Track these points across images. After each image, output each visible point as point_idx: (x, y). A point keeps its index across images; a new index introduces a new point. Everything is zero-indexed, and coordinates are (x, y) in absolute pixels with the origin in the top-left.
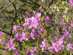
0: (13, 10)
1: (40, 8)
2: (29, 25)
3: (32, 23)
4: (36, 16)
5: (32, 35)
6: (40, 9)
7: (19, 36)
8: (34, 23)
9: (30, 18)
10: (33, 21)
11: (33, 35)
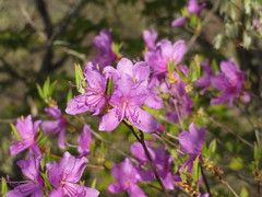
0: (28, 27)
1: (185, 12)
2: (104, 112)
3: (121, 100)
4: (153, 58)
5: (131, 177)
6: (188, 20)
7: (40, 178)
8: (129, 97)
9: (108, 69)
10: (124, 87)
11: (138, 177)
